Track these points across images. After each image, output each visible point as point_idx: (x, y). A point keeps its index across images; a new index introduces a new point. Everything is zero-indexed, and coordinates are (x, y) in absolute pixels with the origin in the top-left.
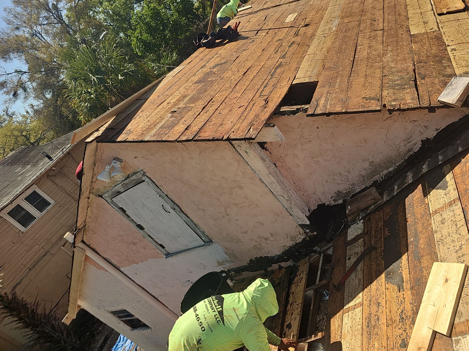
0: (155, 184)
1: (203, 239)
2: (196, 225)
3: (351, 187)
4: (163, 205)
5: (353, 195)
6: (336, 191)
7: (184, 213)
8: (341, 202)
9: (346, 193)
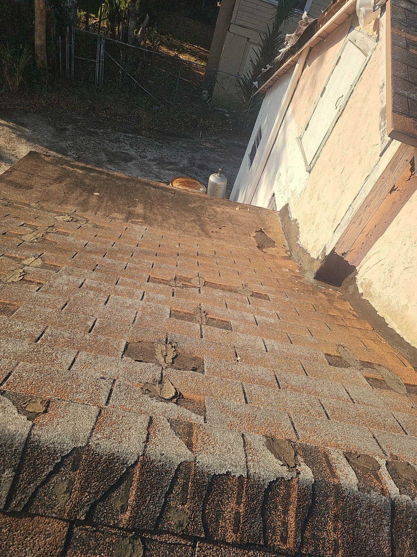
0: (364, 70)
1: (313, 161)
2: (325, 144)
3: (377, 295)
4: (343, 96)
5: (368, 300)
6: (371, 281)
7: (335, 124)
8: (361, 291)
9: (370, 293)
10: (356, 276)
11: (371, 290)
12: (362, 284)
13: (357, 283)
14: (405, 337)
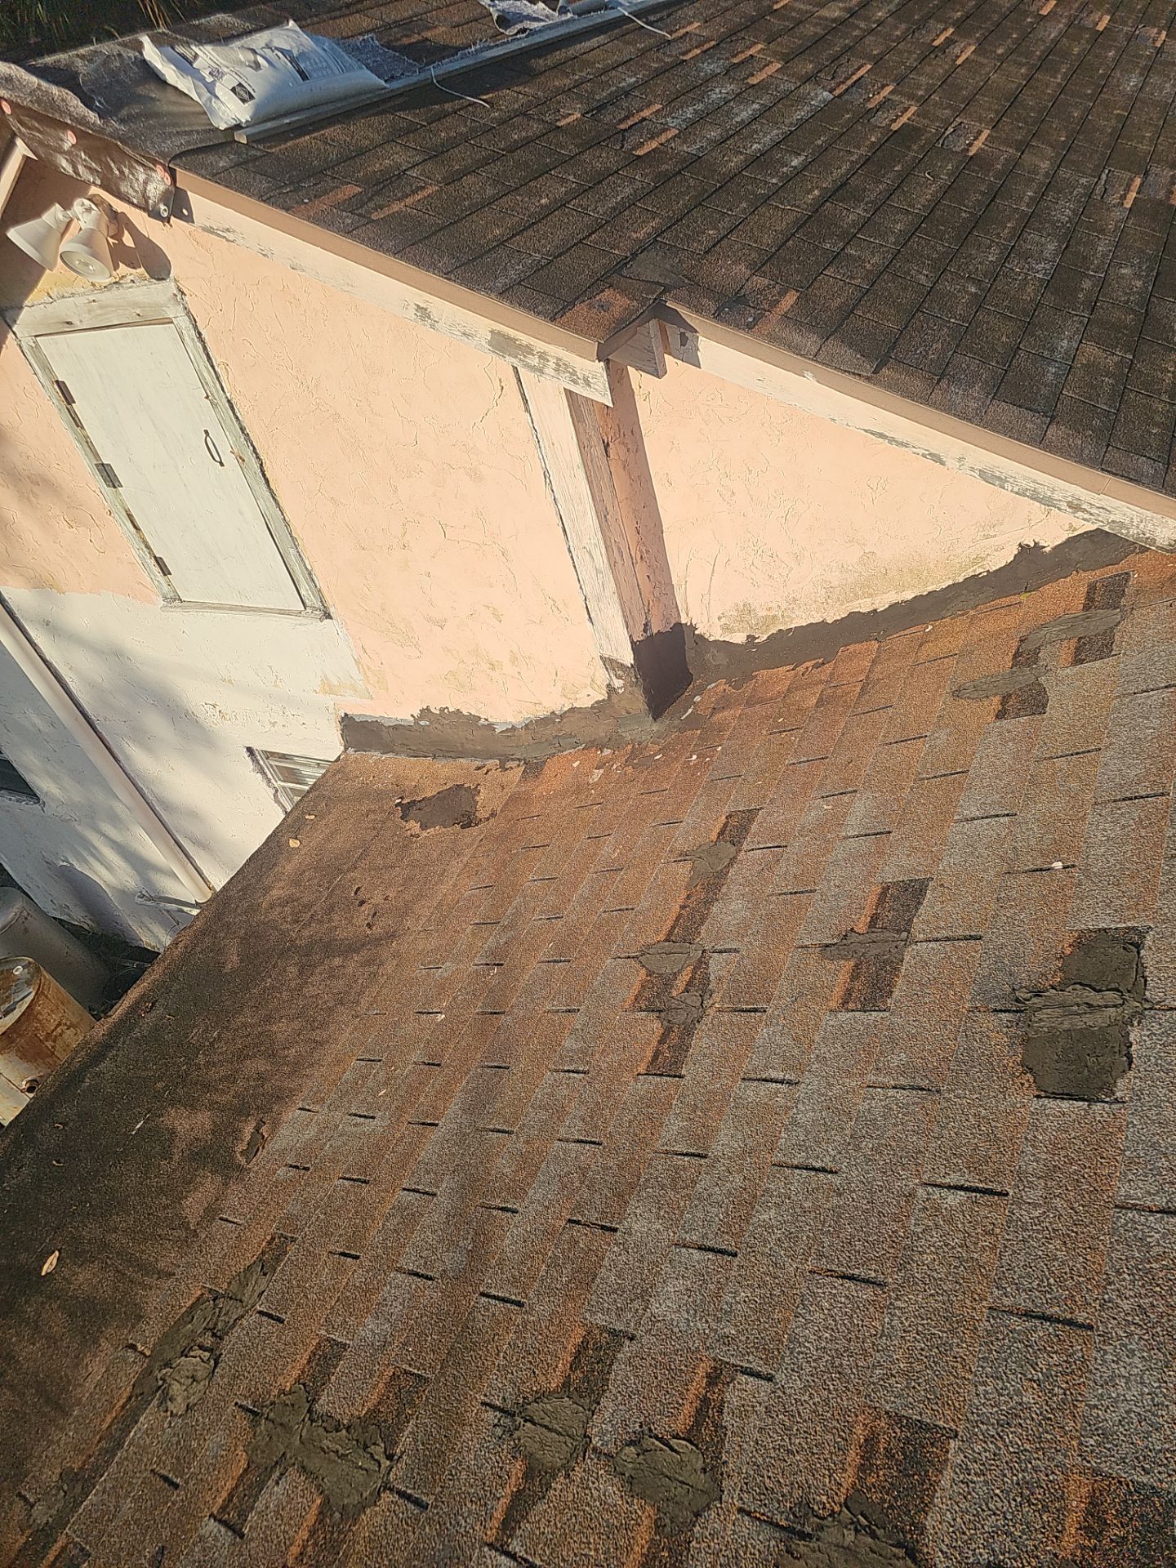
0: (205, 348)
1: (303, 592)
2: (294, 539)
3: (784, 605)
4: (206, 432)
6: (741, 604)
7: (270, 490)
8: (739, 638)
9: (765, 618)
10: (696, 632)
11: (760, 614)
12: (726, 628)
13: (711, 639)
14: (931, 588)
